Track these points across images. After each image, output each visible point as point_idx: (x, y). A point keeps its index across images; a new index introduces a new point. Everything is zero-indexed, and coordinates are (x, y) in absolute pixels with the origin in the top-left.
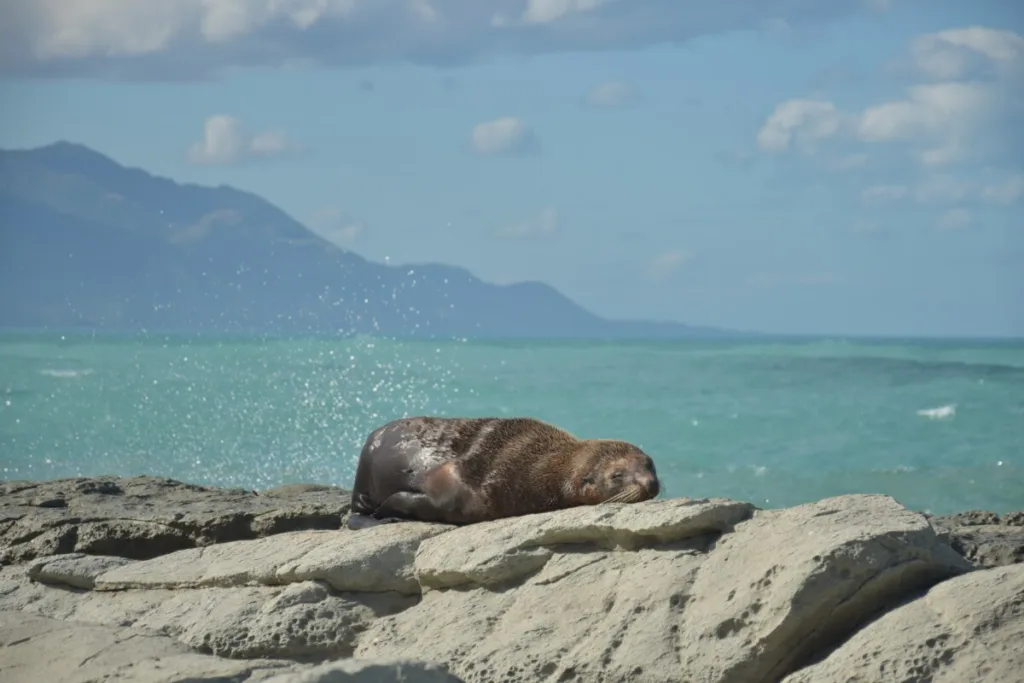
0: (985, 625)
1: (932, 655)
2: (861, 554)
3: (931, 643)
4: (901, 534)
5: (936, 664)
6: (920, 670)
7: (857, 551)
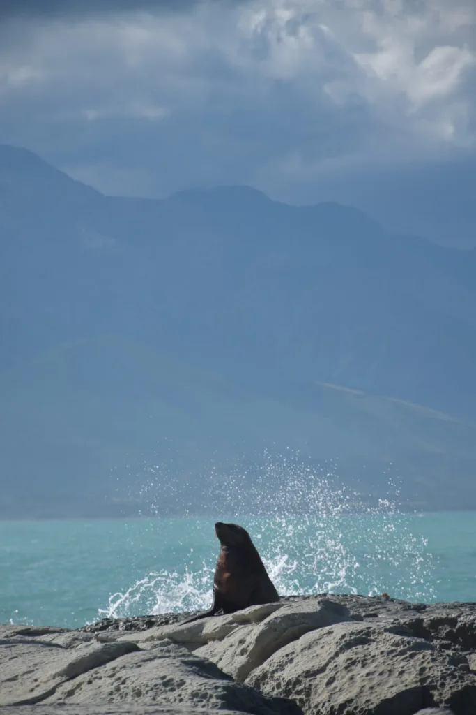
0: (305, 648)
1: (286, 659)
2: (280, 622)
3: (287, 655)
4: (297, 614)
5: (286, 663)
6: (280, 665)
7: (279, 621)
